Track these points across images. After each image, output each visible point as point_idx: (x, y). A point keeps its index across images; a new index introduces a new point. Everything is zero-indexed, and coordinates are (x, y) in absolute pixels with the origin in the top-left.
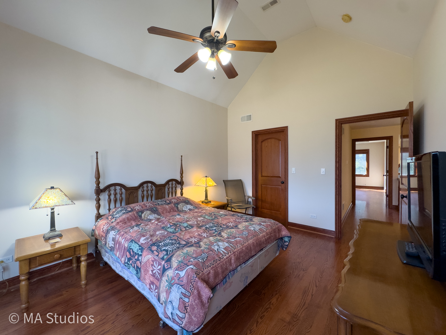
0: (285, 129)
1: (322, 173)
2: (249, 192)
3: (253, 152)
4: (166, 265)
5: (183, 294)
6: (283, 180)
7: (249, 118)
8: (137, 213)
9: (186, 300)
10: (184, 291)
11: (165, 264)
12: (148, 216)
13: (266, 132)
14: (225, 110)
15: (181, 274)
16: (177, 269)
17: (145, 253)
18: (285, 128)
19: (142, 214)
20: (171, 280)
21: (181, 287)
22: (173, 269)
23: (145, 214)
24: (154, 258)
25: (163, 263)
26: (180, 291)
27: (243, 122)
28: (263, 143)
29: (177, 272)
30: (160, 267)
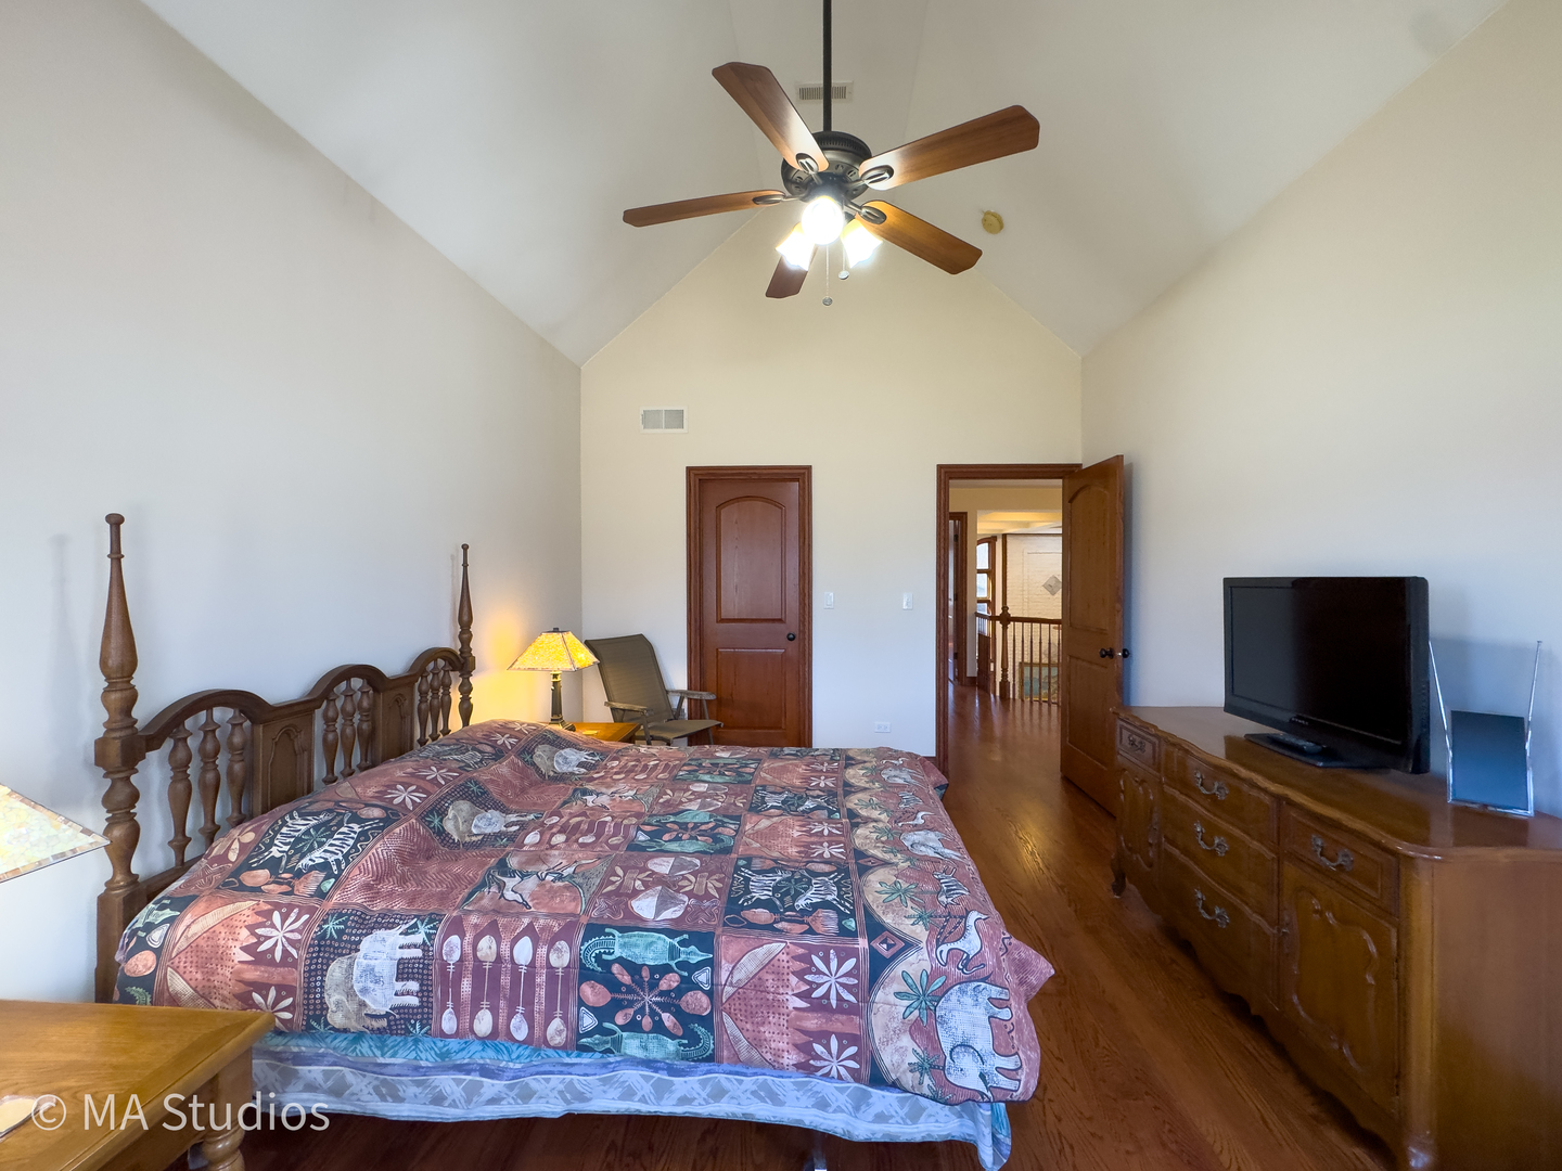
0: (804, 474)
1: (905, 607)
2: (677, 676)
3: (692, 539)
4: (885, 946)
5: (994, 1002)
6: (794, 629)
7: (676, 419)
8: (422, 818)
9: (1005, 1014)
10: (994, 991)
11: (876, 944)
12: (468, 821)
13: (740, 474)
14: (577, 370)
15: (967, 945)
16: (938, 940)
17: (728, 947)
18: (802, 471)
19: (441, 821)
20: (929, 982)
21: (983, 985)
22: (923, 945)
23: (455, 817)
24: (801, 946)
25: (862, 943)
26: (983, 999)
27: (647, 431)
28: (724, 512)
29: (945, 948)
30: (850, 963)
